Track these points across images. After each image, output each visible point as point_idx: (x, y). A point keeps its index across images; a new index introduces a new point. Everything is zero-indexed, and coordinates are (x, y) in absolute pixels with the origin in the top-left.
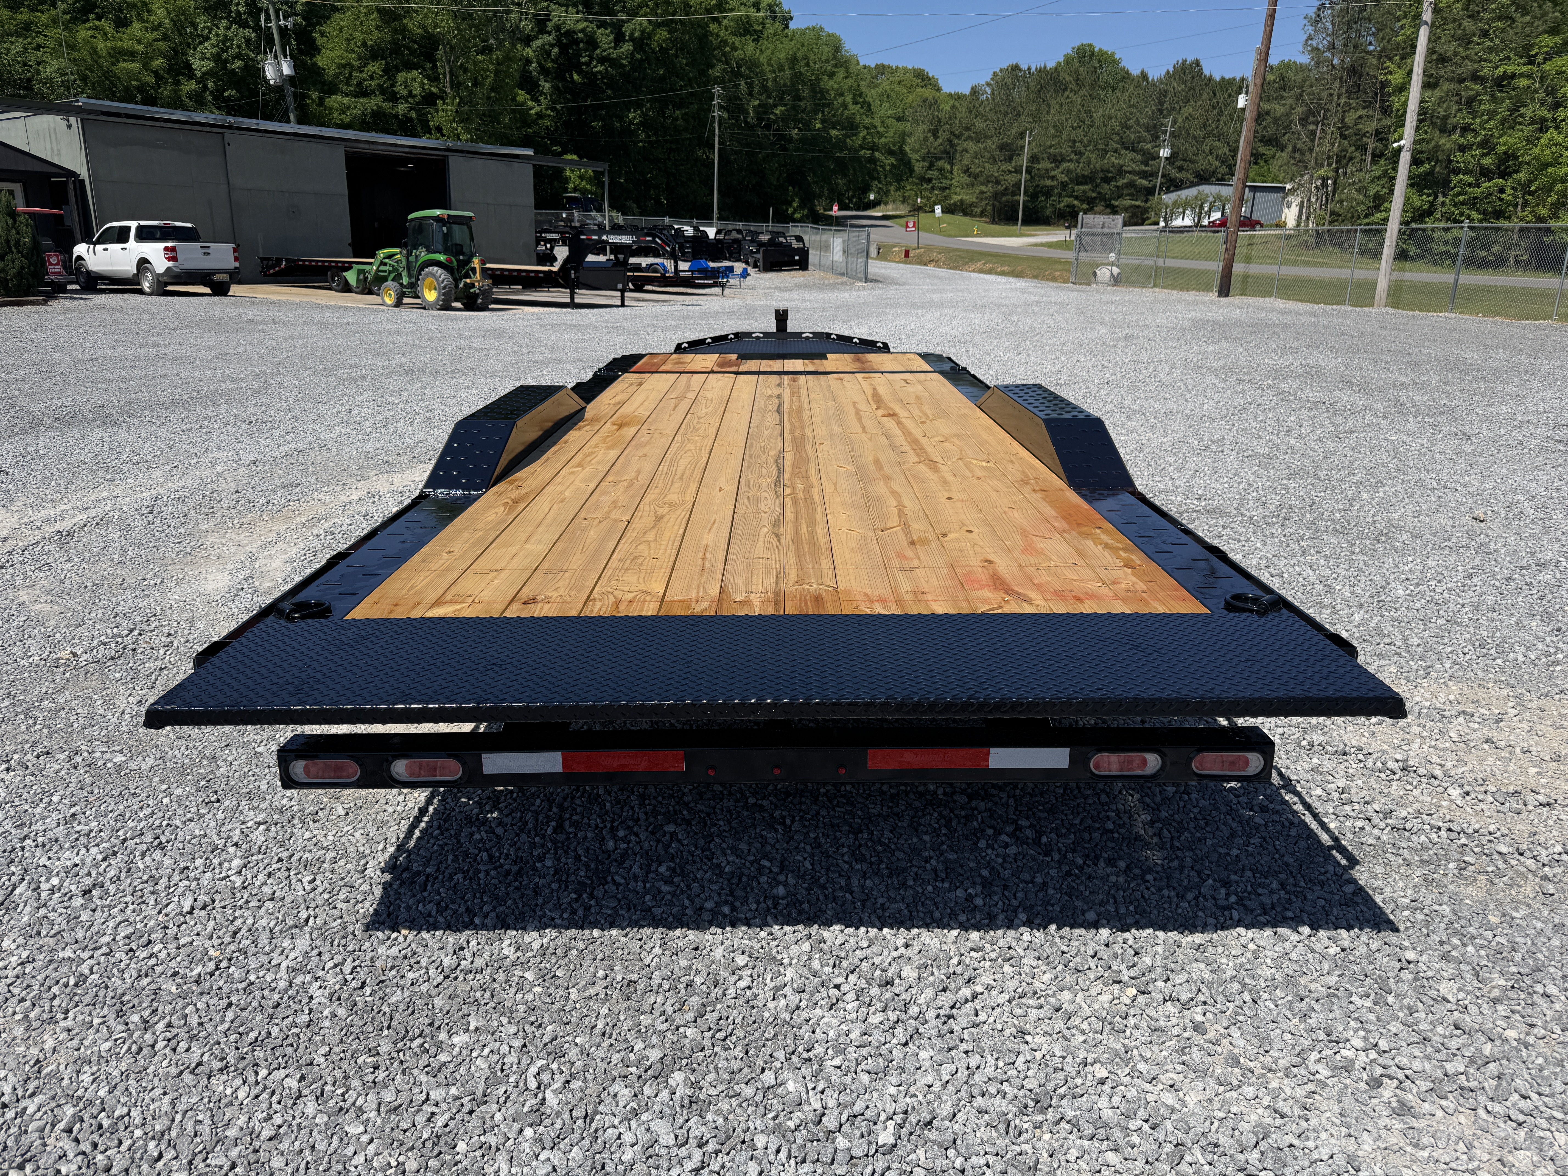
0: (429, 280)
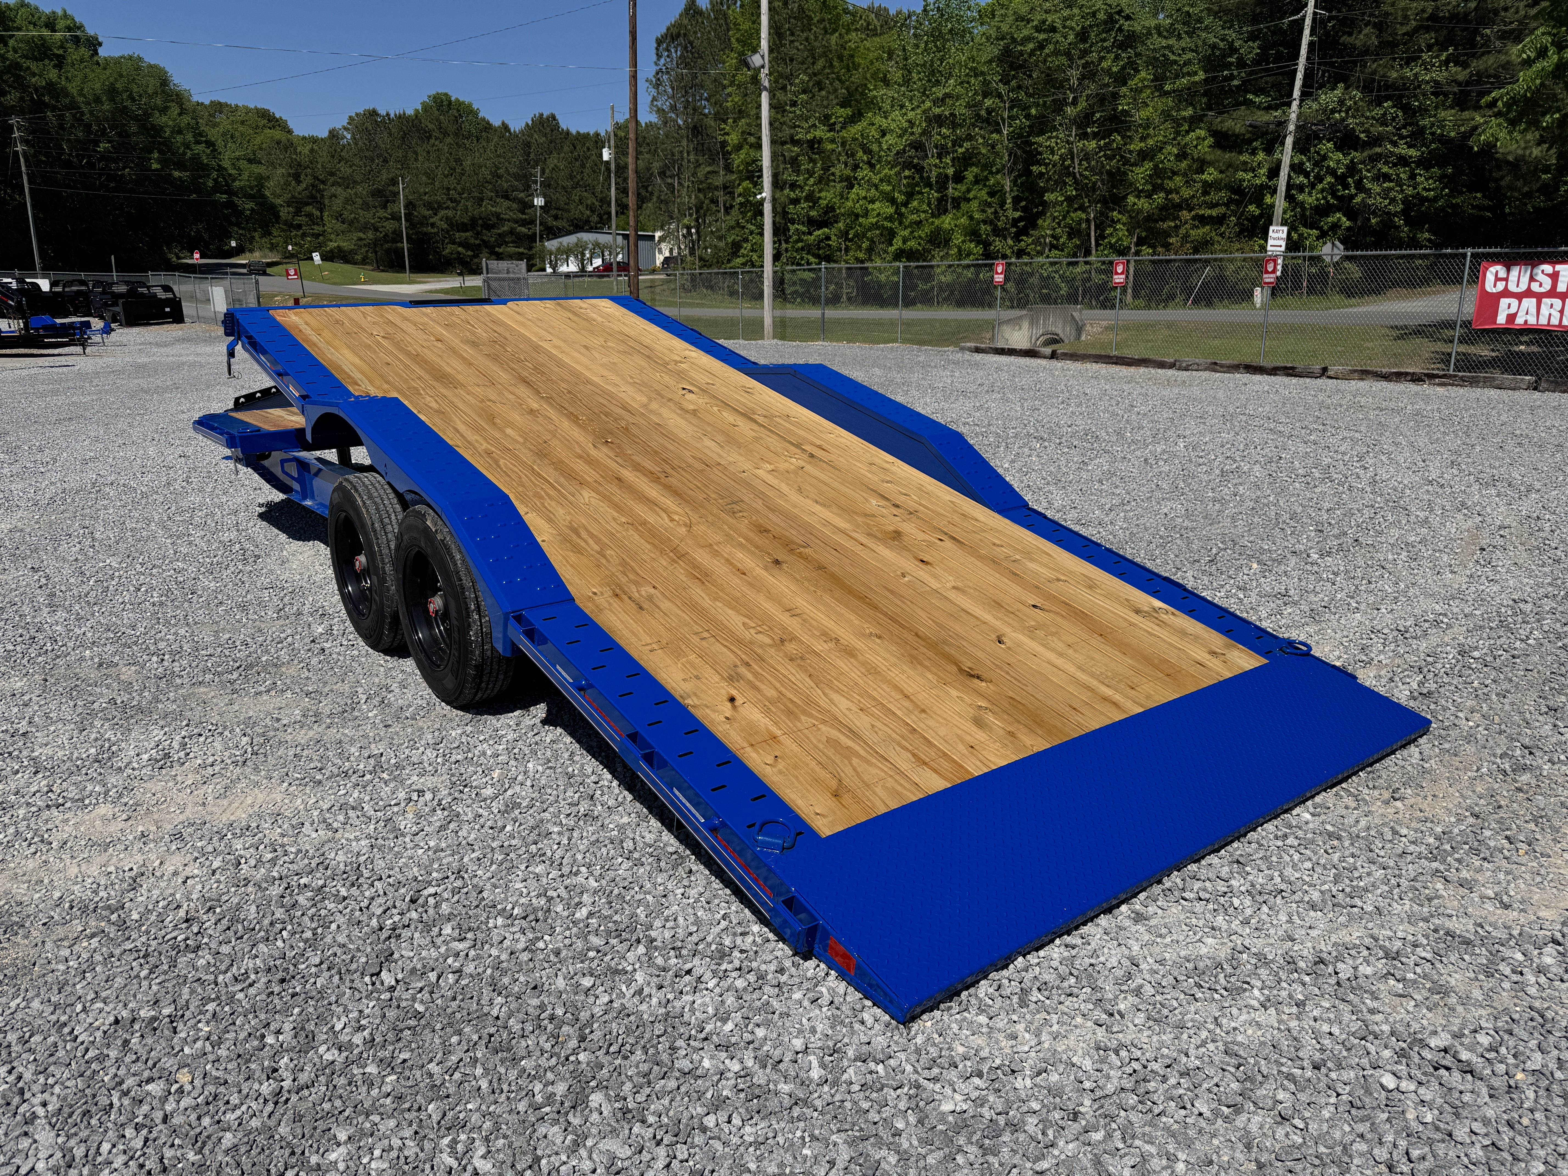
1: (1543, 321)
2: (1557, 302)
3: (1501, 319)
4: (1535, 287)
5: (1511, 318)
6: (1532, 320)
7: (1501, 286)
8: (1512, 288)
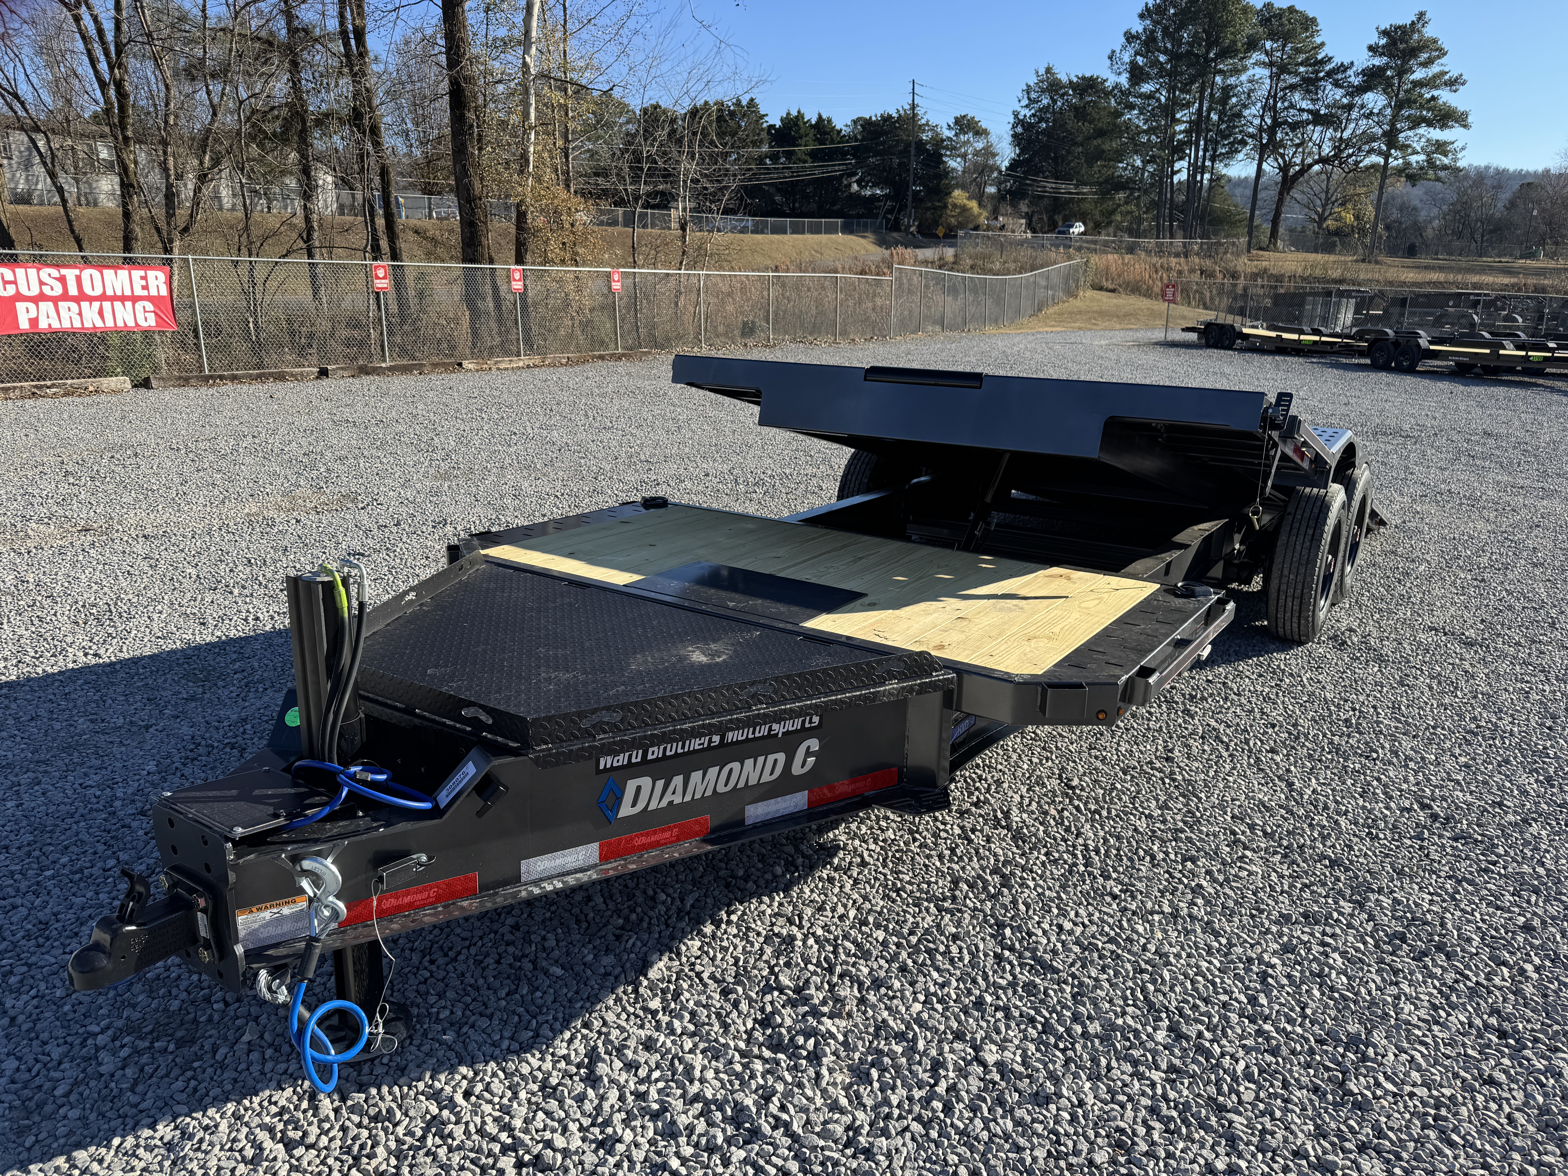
1: (66, 325)
2: (74, 306)
3: (24, 324)
4: (47, 290)
5: (34, 322)
6: (56, 325)
7: (11, 290)
8: (24, 291)
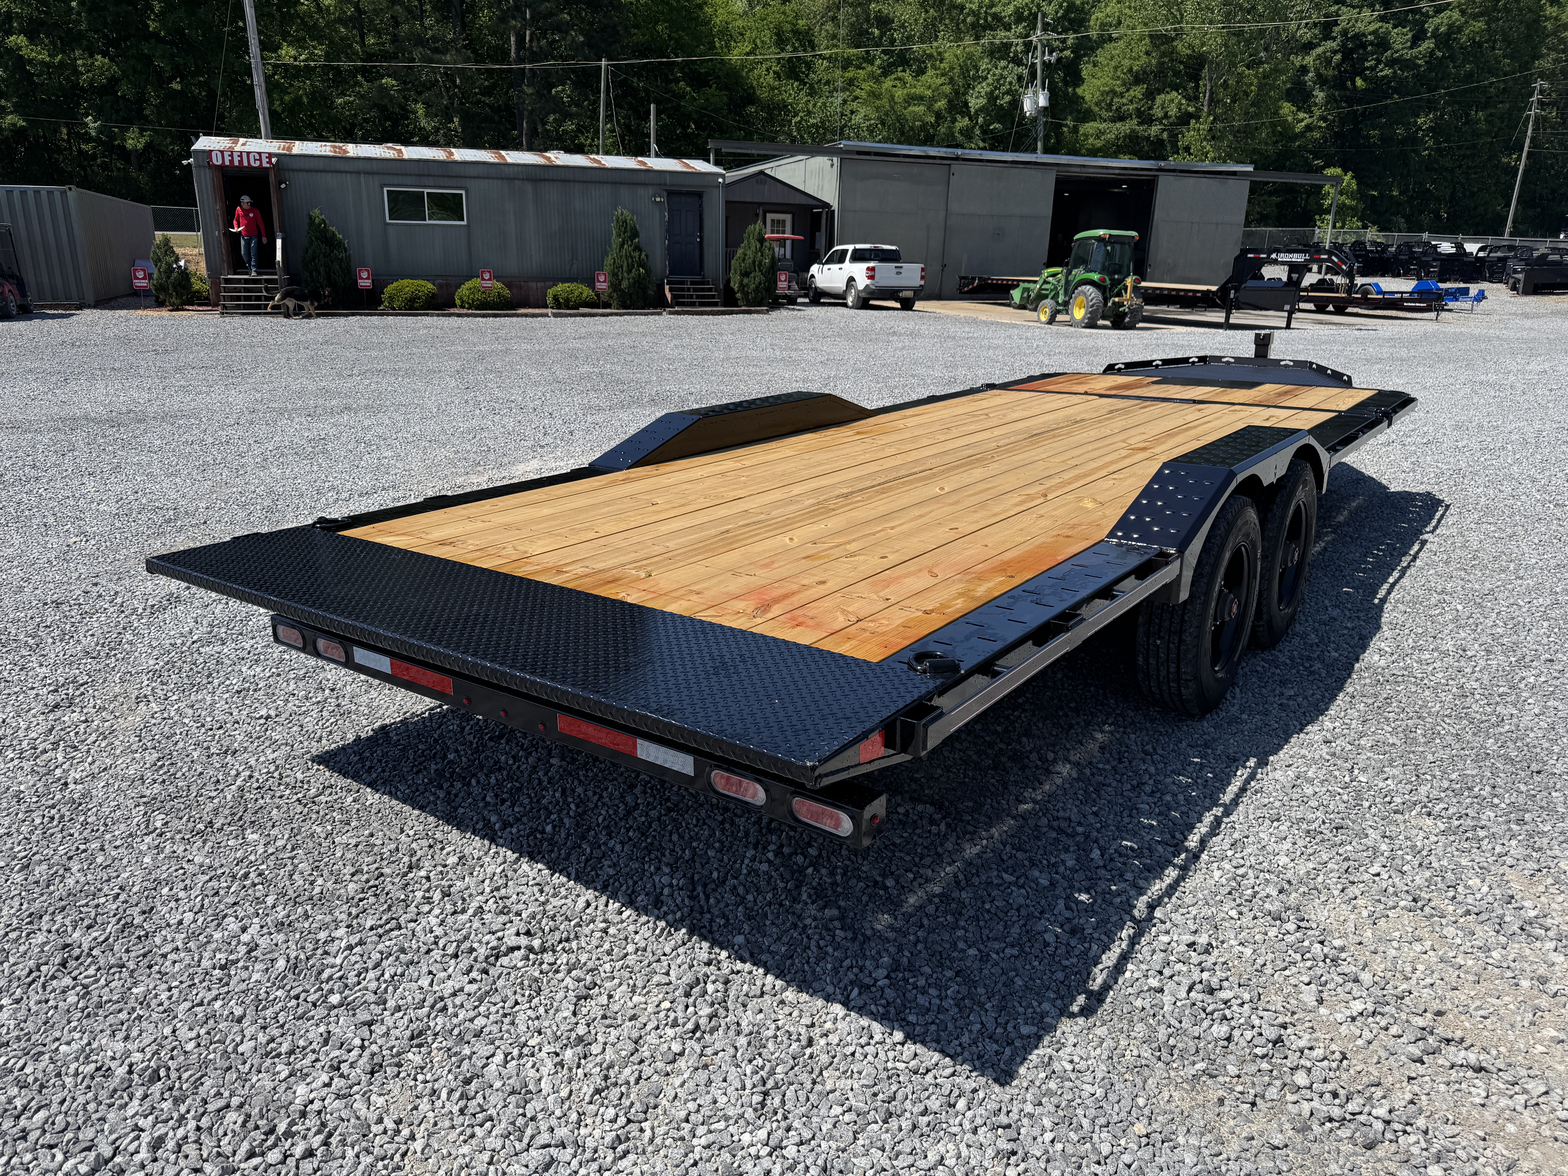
0: (1081, 298)
